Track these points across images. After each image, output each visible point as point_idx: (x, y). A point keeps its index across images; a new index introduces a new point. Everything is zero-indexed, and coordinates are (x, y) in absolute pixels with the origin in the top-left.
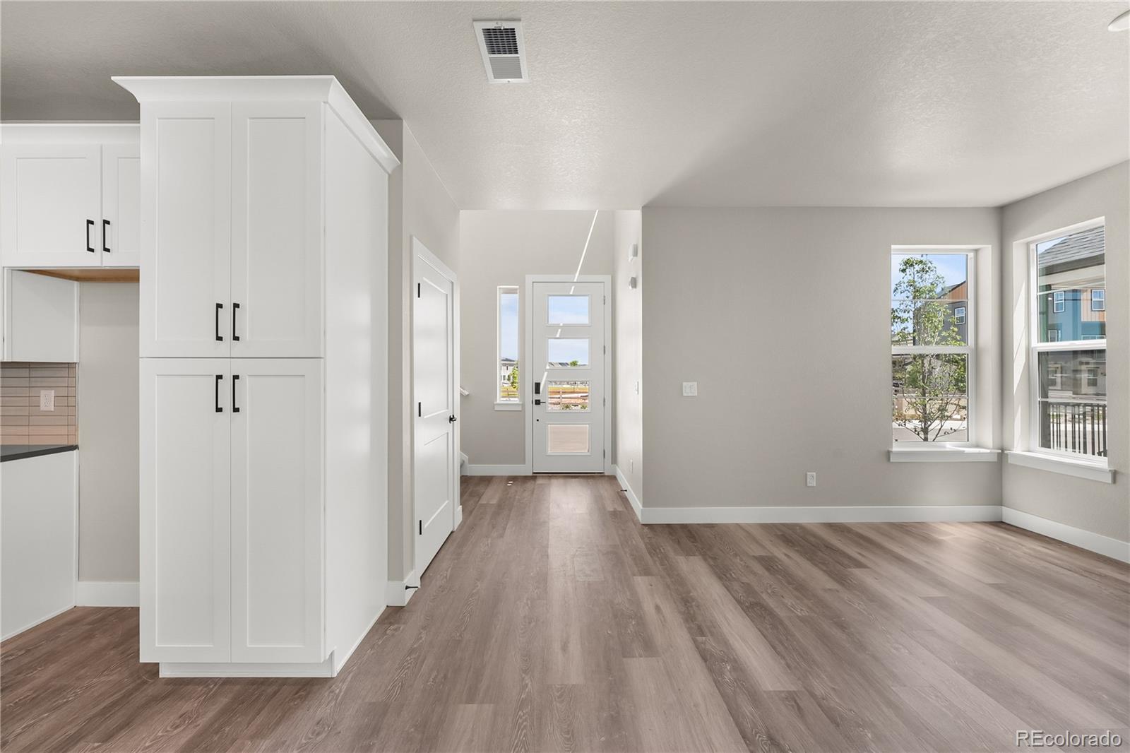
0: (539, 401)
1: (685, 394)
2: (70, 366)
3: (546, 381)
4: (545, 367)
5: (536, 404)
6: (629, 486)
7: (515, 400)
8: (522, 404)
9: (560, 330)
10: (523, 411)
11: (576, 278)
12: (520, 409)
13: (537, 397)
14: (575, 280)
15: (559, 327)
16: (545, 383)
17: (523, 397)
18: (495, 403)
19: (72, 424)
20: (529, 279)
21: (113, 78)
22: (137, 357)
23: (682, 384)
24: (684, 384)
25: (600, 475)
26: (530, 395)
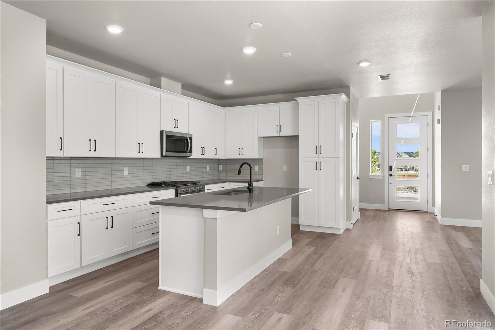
0: (392, 174)
1: (463, 170)
2: (261, 159)
3: (395, 165)
4: (395, 158)
5: (390, 176)
6: (438, 214)
7: (380, 174)
8: (383, 176)
9: (403, 140)
10: (383, 179)
11: (412, 114)
12: (382, 178)
13: (390, 173)
14: (412, 115)
15: (403, 139)
16: (395, 166)
17: (383, 172)
18: (369, 175)
19: (262, 174)
20: (387, 116)
21: (295, 98)
22: (298, 158)
23: (461, 166)
24: (462, 166)
25: (426, 212)
26: (387, 172)
